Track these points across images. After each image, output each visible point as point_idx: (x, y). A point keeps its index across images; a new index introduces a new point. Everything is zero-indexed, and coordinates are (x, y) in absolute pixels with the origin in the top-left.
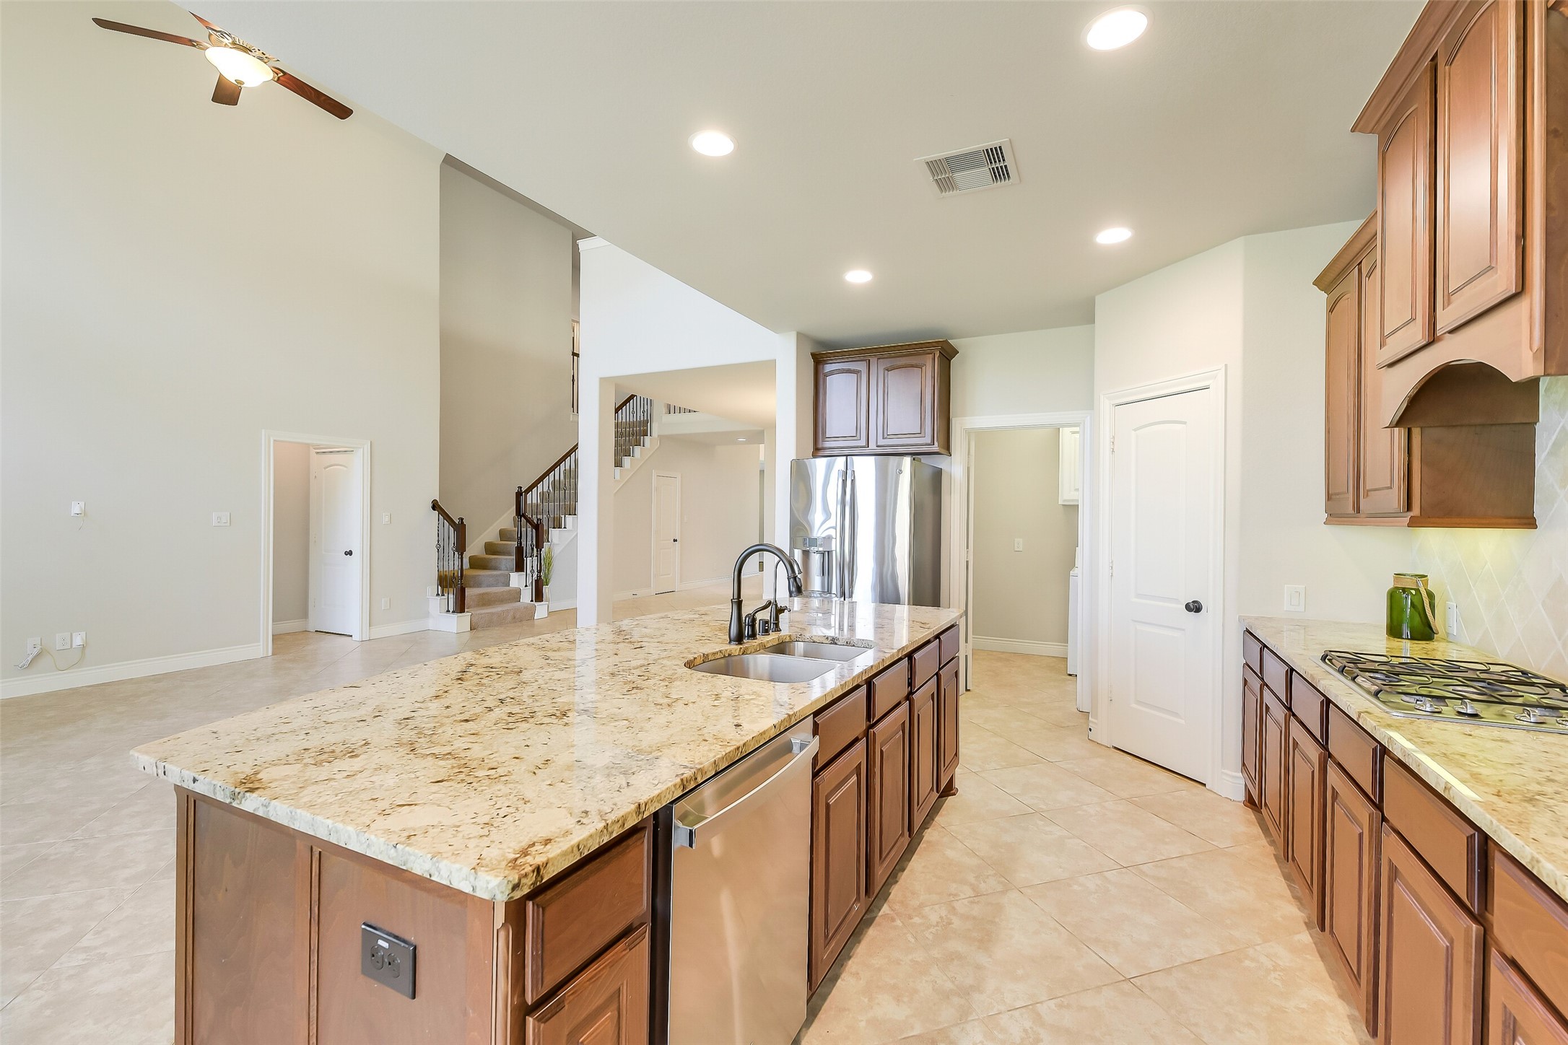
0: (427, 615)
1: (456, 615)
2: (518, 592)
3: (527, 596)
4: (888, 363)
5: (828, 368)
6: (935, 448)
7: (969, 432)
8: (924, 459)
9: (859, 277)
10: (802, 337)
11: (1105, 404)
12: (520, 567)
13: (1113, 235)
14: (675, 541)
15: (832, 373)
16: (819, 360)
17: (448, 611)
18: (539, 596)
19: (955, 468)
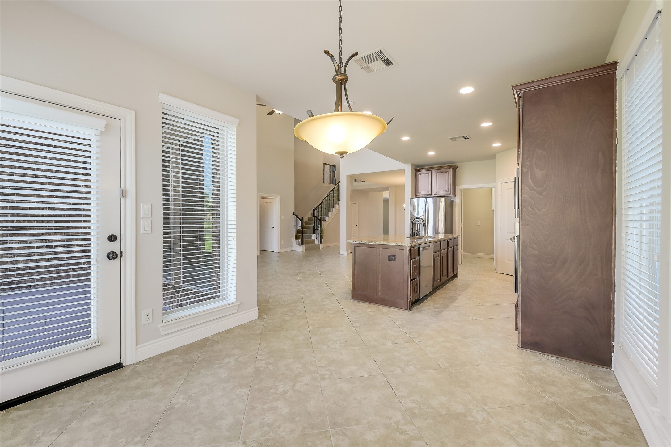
0: (292, 246)
1: (301, 246)
2: (315, 240)
3: (317, 242)
4: (437, 171)
5: (419, 173)
6: (451, 195)
7: (461, 190)
8: (448, 198)
9: (431, 153)
10: (412, 165)
11: (499, 183)
12: (314, 233)
13: (497, 145)
14: (357, 225)
15: (421, 174)
16: (416, 171)
17: (298, 245)
18: (321, 242)
19: (458, 200)
